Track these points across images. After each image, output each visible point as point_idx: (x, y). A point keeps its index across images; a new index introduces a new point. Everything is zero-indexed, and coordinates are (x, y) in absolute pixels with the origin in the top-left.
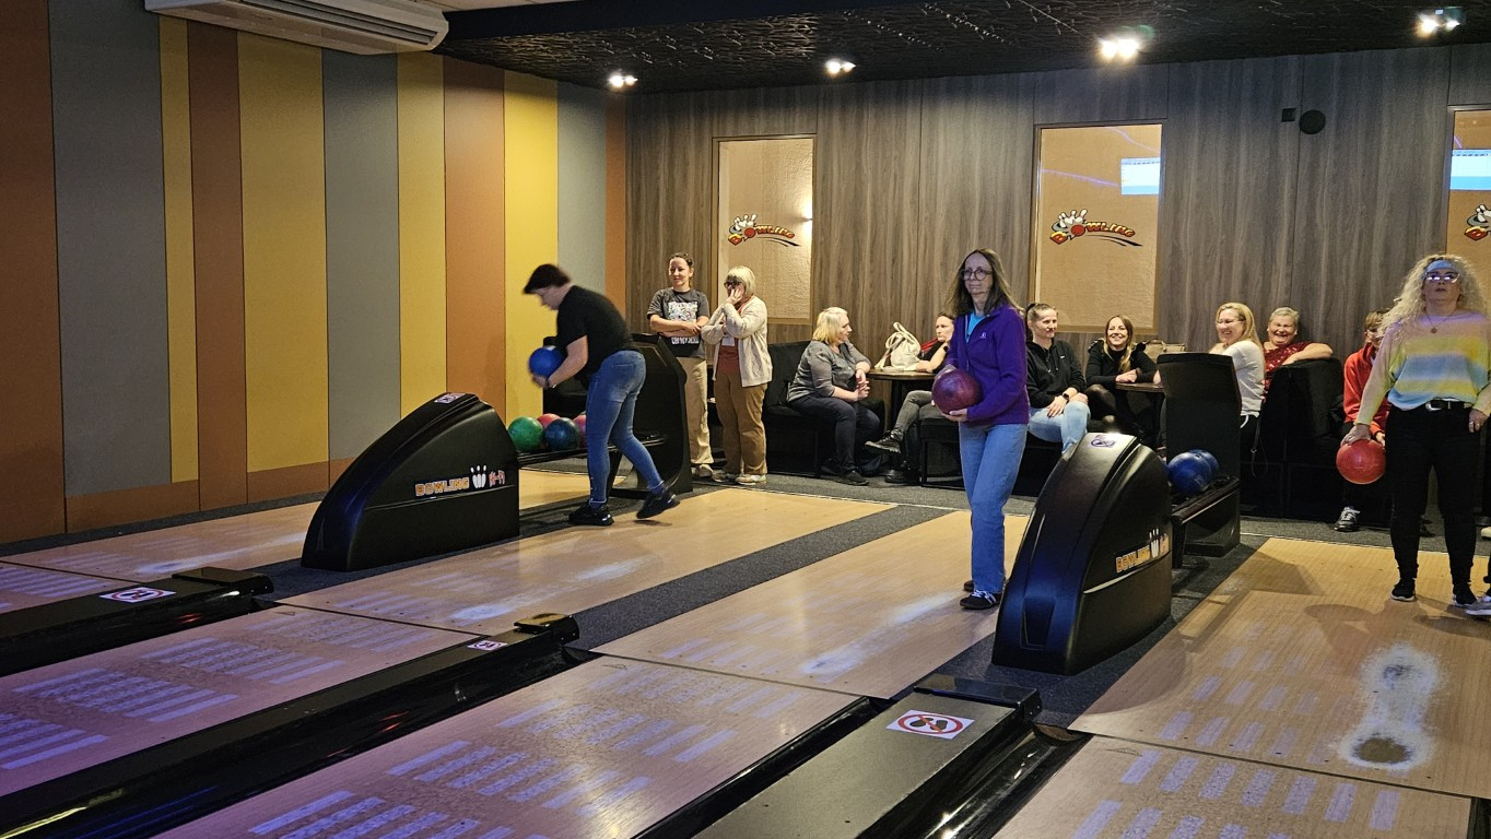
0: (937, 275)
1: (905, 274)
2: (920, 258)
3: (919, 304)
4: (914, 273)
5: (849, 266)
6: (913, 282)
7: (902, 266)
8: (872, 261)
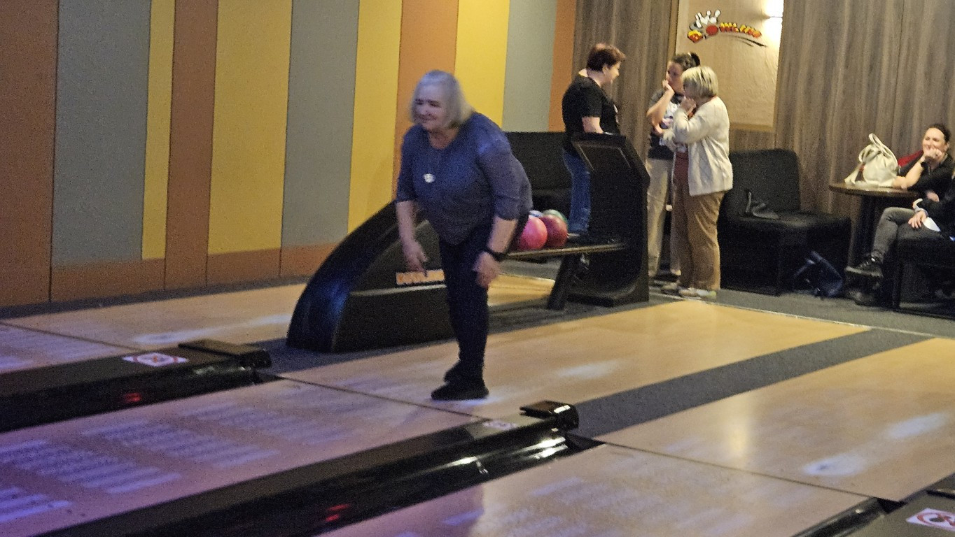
0: (920, 84)
1: (883, 81)
2: (902, 65)
3: (898, 115)
4: (893, 81)
5: (819, 71)
6: (892, 90)
7: (880, 74)
8: (846, 66)
